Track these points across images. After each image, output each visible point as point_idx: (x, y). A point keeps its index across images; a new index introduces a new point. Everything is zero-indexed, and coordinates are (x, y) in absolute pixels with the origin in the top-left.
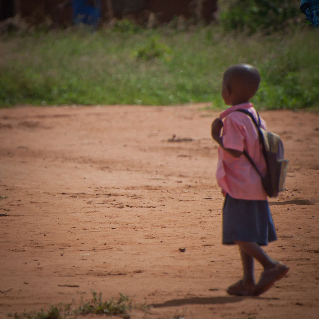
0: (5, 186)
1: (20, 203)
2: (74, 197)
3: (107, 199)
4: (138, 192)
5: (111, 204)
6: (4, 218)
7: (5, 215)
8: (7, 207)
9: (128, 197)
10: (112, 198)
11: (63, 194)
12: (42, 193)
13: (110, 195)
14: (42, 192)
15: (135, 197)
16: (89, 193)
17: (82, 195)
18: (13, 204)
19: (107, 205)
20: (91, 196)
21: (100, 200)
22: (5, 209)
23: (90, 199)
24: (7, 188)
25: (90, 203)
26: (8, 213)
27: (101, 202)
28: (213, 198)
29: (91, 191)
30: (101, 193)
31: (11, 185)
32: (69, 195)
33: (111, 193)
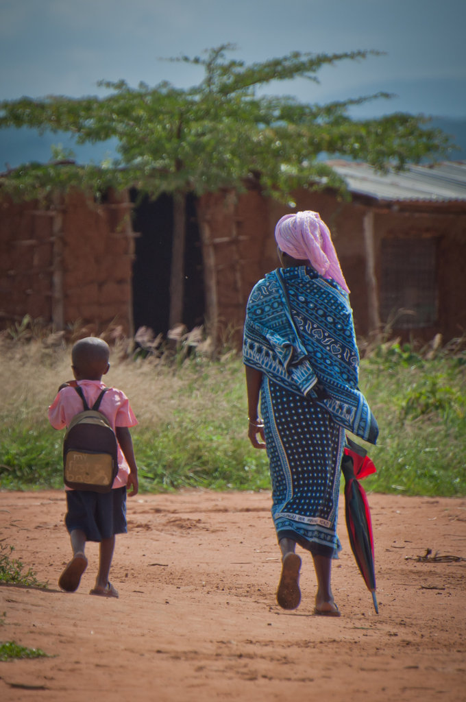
0: (59, 635)
1: (77, 666)
2: (176, 657)
3: (233, 663)
4: (293, 652)
5: (238, 673)
6: (40, 692)
7: (42, 688)
8: (50, 674)
9: (272, 659)
10: (243, 661)
11: (159, 652)
12: (122, 650)
13: (240, 656)
14: (123, 647)
15: (285, 660)
16: (205, 651)
17: (192, 655)
18: (63, 668)
19: (229, 674)
20: (207, 657)
21: (220, 664)
22: (45, 678)
23: (202, 663)
24: (63, 639)
25: (200, 669)
26: (48, 684)
27: (222, 668)
28: (421, 666)
29: (211, 649)
30: (225, 651)
31: (71, 634)
32: (168, 655)
33: (243, 653)
